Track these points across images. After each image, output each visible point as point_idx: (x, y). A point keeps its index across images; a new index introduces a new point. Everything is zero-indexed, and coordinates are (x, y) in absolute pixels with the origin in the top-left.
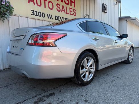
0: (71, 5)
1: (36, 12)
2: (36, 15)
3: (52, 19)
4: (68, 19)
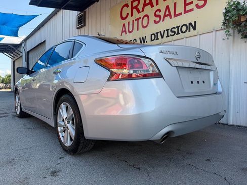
4: (178, 27)
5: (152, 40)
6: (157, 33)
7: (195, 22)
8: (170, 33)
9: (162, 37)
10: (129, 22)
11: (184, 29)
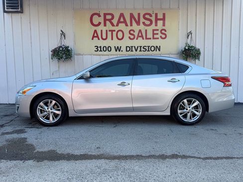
1: (100, 47)
2: (101, 51)
4: (149, 47)
5: (127, 51)
6: (132, 47)
7: (160, 46)
8: (142, 49)
9: (136, 51)
10: (102, 31)
11: (153, 49)
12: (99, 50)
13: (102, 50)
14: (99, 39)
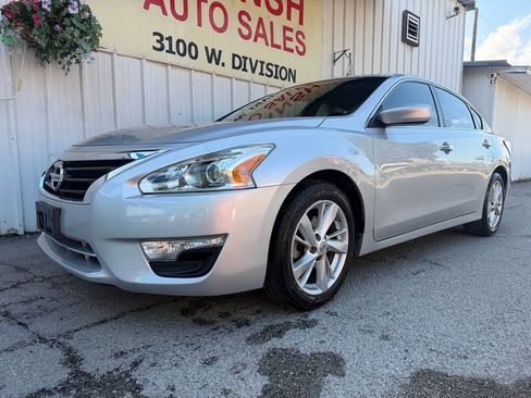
0: (289, 18)
1: (170, 39)
3: (223, 65)
4: (277, 67)
6: (245, 58)
7: (295, 71)
8: (265, 70)
9: (253, 71)
11: (283, 73)
12: (167, 48)
13: (174, 49)
14: (165, 13)
